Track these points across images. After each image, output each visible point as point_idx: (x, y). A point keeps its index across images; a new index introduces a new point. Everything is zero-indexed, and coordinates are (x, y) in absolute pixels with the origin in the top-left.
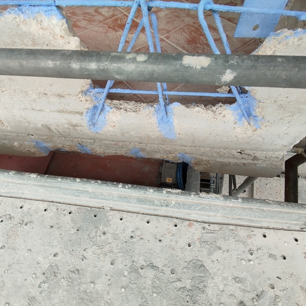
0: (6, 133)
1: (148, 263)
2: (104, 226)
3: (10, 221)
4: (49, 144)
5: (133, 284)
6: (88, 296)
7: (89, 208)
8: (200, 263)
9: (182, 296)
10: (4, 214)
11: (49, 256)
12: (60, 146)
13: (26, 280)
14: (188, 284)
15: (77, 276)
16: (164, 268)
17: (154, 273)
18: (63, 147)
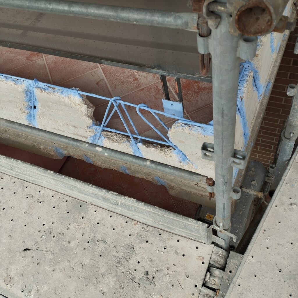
0: (37, 139)
1: (103, 239)
2: (84, 213)
3: (32, 198)
4: (64, 151)
5: (91, 247)
6: (65, 248)
7: (78, 201)
8: (132, 246)
9: (115, 260)
10: (29, 194)
11: (49, 223)
12: (71, 154)
13: (35, 232)
14: (121, 255)
15: (62, 236)
16: (111, 244)
17: (104, 245)
18: (74, 155)
